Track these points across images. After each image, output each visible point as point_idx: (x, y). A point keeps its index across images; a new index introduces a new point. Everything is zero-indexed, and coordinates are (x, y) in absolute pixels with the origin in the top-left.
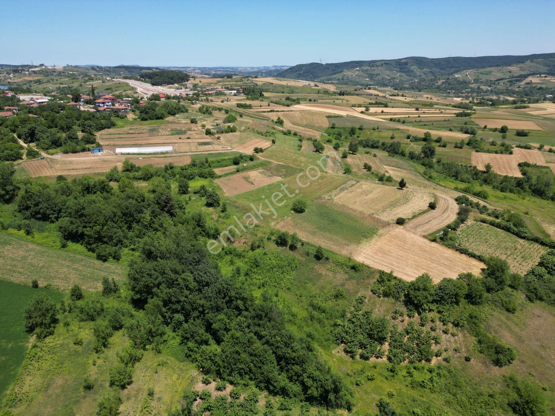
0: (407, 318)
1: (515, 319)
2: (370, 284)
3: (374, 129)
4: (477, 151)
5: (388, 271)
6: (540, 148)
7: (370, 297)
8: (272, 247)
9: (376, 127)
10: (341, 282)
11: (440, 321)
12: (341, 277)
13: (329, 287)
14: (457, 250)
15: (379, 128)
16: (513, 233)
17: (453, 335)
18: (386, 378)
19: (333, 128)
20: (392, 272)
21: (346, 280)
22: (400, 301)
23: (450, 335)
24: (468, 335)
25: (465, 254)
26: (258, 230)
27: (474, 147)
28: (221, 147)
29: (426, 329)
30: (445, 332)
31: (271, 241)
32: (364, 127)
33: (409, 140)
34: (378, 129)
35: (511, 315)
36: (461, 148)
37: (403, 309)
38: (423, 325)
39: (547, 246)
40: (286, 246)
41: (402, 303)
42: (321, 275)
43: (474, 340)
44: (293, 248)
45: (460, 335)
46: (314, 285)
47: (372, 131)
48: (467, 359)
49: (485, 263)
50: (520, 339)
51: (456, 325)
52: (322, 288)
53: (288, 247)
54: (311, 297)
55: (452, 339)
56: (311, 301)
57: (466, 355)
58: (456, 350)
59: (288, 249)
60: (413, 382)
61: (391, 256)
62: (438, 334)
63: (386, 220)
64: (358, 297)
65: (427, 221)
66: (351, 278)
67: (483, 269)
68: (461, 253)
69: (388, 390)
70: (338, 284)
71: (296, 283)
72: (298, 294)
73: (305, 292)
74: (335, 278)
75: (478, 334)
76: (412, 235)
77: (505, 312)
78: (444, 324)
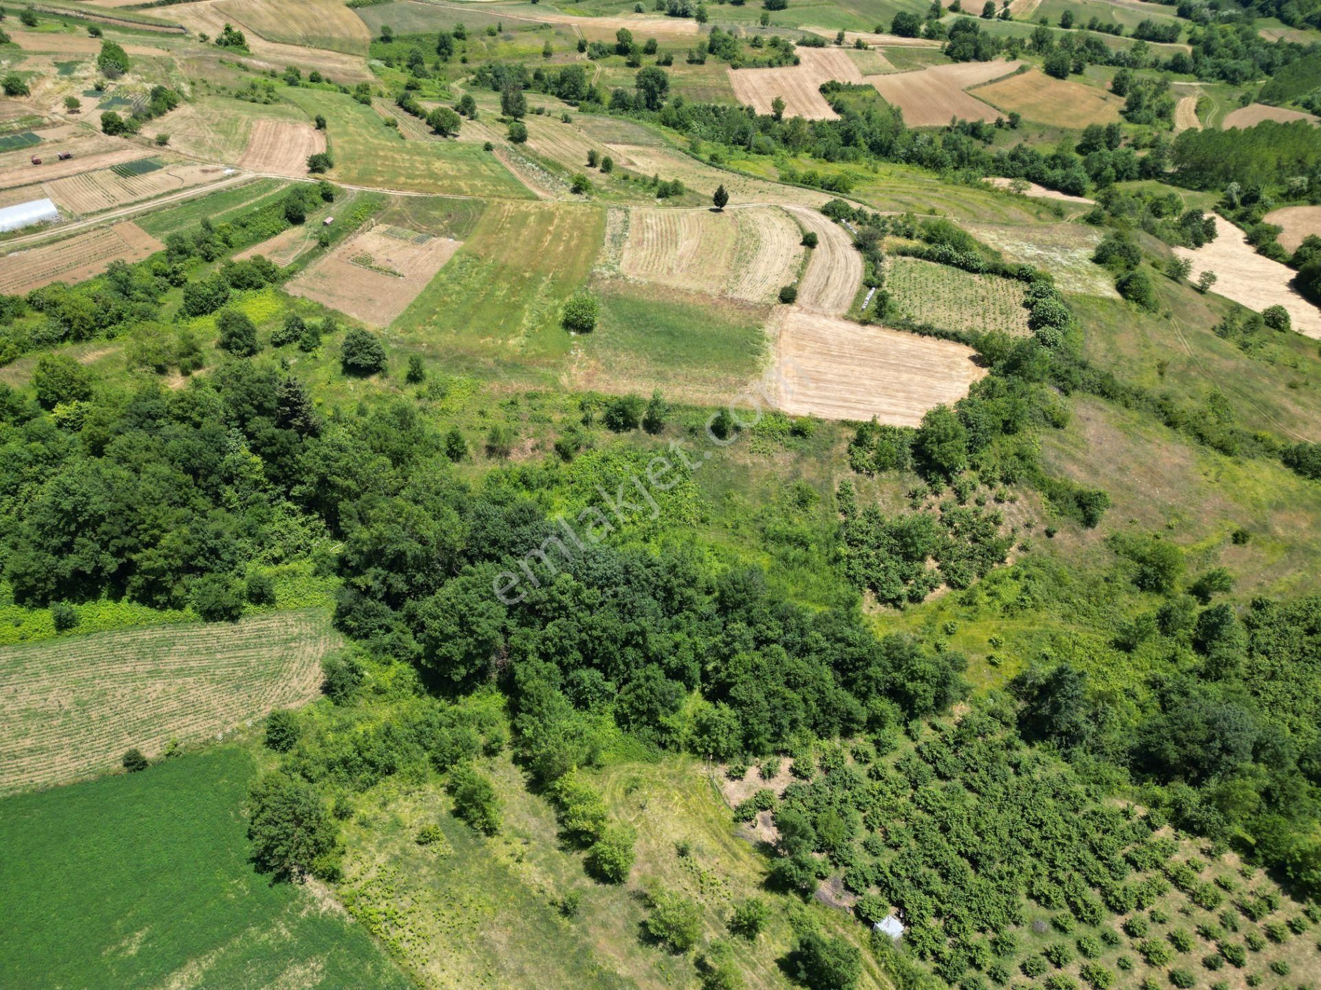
0: (933, 498)
1: (1070, 437)
2: (841, 456)
3: (492, 33)
4: (735, 67)
5: (867, 418)
6: (839, 40)
7: (857, 482)
8: (603, 437)
9: (495, 27)
10: (790, 468)
11: (982, 483)
12: (782, 459)
13: (773, 487)
14: (914, 331)
15: (503, 27)
16: (957, 265)
17: (1012, 500)
18: (970, 620)
19: (386, 39)
20: (874, 420)
21: (797, 461)
22: (908, 471)
23: (1007, 503)
24: (1030, 492)
25: (930, 335)
26: (542, 406)
27: (727, 58)
28: (197, 169)
29: (970, 506)
30: (999, 500)
31: (595, 424)
32: (468, 28)
33: (585, 55)
34: (500, 30)
35: (1061, 431)
36: (701, 62)
37: (920, 484)
38: (962, 502)
39: (1013, 276)
40: (636, 426)
41: (913, 473)
42: (745, 467)
43: (1040, 497)
44: (653, 426)
45: (1021, 497)
46: (744, 494)
47: (489, 39)
48: (1049, 534)
49: (967, 344)
50: (1094, 472)
51: (1007, 481)
52: (764, 496)
53: (641, 427)
54: (756, 521)
55: (1014, 509)
56: (763, 530)
57: (1044, 528)
58: (1028, 525)
59: (644, 432)
60: (1007, 607)
61: (830, 381)
62: (990, 508)
63: (757, 299)
64: (837, 489)
65: (823, 280)
66: (803, 455)
67: (973, 358)
68: (922, 334)
69: (986, 638)
70: (788, 475)
71: (711, 503)
72: (729, 525)
73: (739, 517)
74: (775, 464)
75: (1042, 485)
76: (824, 321)
77: (1053, 430)
78: (991, 487)
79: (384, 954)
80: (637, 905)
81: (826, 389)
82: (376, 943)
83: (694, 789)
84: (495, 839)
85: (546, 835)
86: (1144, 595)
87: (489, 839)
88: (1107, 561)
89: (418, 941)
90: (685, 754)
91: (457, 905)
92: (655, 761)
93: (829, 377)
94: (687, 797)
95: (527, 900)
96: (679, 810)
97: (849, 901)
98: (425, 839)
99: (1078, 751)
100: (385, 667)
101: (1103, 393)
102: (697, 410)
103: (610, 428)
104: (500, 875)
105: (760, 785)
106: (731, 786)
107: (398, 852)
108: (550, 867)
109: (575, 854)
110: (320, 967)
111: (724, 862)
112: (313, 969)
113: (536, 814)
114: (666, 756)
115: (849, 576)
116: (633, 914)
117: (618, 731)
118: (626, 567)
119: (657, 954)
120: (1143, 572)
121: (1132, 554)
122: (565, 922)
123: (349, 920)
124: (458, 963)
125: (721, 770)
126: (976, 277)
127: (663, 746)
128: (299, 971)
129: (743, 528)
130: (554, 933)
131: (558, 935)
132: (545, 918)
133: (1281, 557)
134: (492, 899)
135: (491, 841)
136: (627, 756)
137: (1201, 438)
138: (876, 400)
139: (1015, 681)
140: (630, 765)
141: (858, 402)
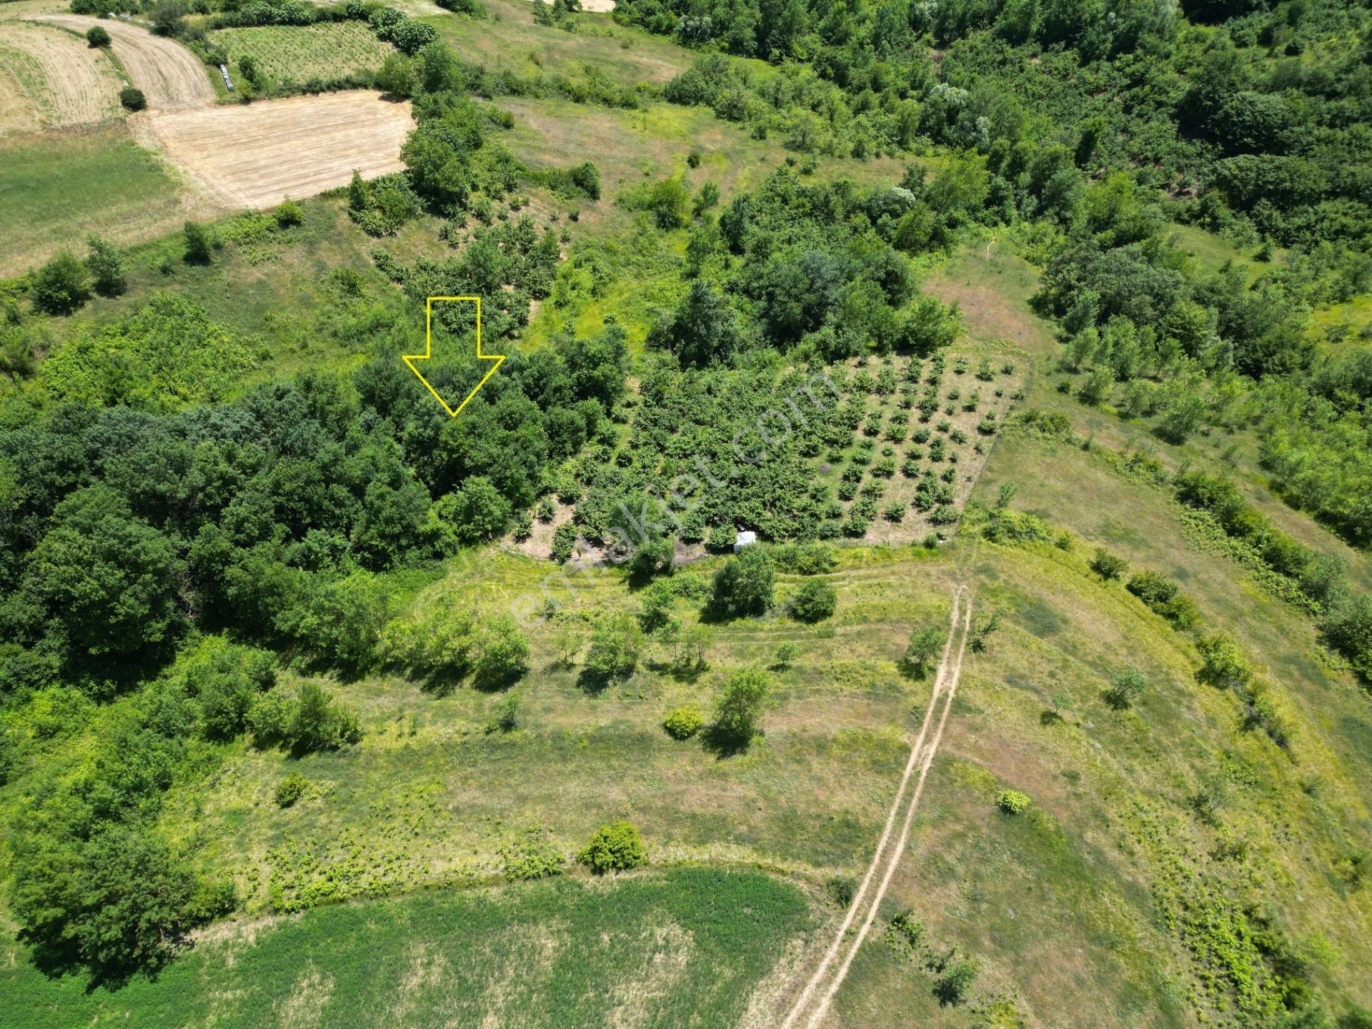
0: (463, 231)
1: (524, 133)
2: (350, 228)
7: (385, 247)
10: (309, 263)
11: (492, 199)
12: (293, 257)
14: (304, 92)
16: (283, 23)
17: (526, 203)
18: (576, 315)
21: (311, 253)
22: (423, 215)
23: (523, 207)
24: (534, 190)
29: (497, 224)
30: (515, 208)
31: (29, 318)
35: (515, 130)
37: (442, 223)
38: (489, 224)
39: (345, 18)
40: (88, 297)
41: (428, 215)
42: (260, 282)
43: (544, 191)
44: (110, 287)
45: (530, 198)
46: (283, 309)
48: (574, 218)
49: (366, 87)
51: (510, 188)
52: (307, 302)
53: (95, 295)
54: (320, 330)
55: (532, 210)
56: (335, 334)
57: (566, 215)
58: (554, 219)
59: (104, 299)
60: (594, 292)
61: (266, 167)
62: (515, 219)
63: (98, 118)
64: (372, 262)
65: (156, 76)
66: (311, 243)
67: (382, 98)
68: (315, 93)
69: (600, 322)
70: (313, 270)
71: (257, 336)
72: (295, 346)
73: (300, 334)
74: (291, 266)
75: (537, 180)
76: (200, 114)
77: (506, 132)
78: (501, 199)
79: (374, 903)
80: (558, 675)
81: (272, 175)
82: (354, 905)
83: (500, 569)
84: (365, 739)
85: (412, 699)
86: (670, 234)
87: (361, 744)
88: (628, 220)
89: (395, 865)
90: (463, 553)
91: (395, 811)
92: (443, 573)
93: (263, 163)
94: (501, 580)
95: (461, 752)
96: (506, 594)
97: (699, 550)
98: (286, 800)
99: (735, 355)
100: (27, 709)
101: (514, 92)
102: (149, 247)
103: (54, 314)
104: (408, 760)
105: (550, 529)
106: (527, 547)
107: (271, 833)
108: (449, 715)
109: (458, 690)
110: (316, 978)
111: (585, 597)
112: (311, 986)
113: (380, 693)
114: (447, 564)
115: (455, 331)
116: (563, 684)
117: (383, 576)
118: (257, 411)
119: (614, 690)
120: (659, 214)
121: (641, 206)
122: (515, 735)
123: (296, 918)
124: (457, 844)
125: (507, 541)
126: (311, 29)
127: (439, 556)
128: (297, 1001)
129: (311, 344)
130: (516, 751)
131: (521, 748)
132: (494, 747)
133: (726, 164)
134: (425, 779)
135: (364, 743)
136: (411, 588)
137: (607, 102)
138: (335, 164)
139: (649, 339)
140: (422, 595)
141: (316, 173)
